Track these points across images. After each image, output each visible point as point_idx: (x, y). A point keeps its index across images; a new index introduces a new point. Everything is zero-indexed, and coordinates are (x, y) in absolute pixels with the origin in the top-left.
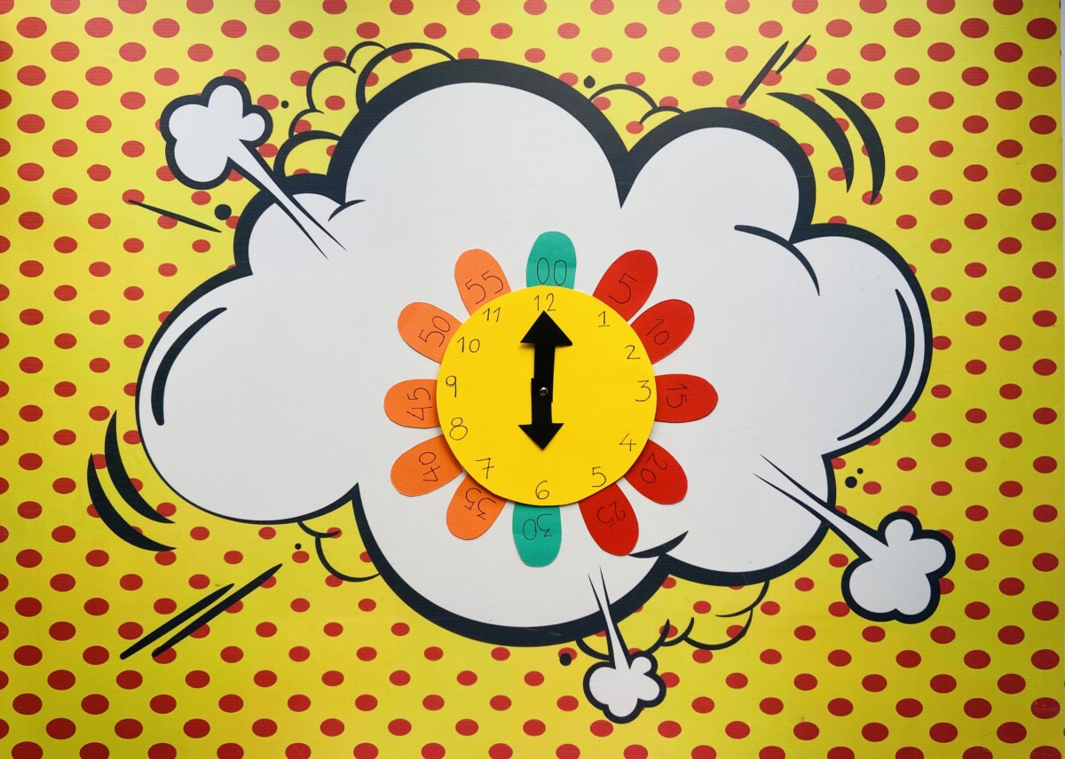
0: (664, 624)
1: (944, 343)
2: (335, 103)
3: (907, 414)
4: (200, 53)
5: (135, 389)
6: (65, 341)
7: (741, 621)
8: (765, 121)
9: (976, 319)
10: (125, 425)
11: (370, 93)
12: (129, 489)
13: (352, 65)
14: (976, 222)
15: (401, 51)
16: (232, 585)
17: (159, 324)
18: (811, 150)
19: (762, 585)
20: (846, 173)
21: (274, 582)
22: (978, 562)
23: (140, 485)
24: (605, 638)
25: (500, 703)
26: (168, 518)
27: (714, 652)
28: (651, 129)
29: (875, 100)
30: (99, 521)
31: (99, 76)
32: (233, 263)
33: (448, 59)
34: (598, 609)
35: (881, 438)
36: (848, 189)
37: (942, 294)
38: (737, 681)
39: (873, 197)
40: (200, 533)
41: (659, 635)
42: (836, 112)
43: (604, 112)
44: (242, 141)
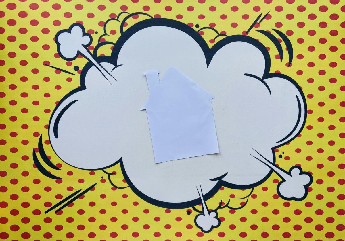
0: (220, 201)
1: (311, 112)
2: (113, 32)
3: (298, 135)
4: (68, 15)
5: (48, 127)
6: (25, 111)
7: (245, 200)
8: (255, 39)
9: (321, 104)
10: (45, 138)
11: (125, 29)
12: (47, 159)
13: (119, 20)
14: (322, 73)
15: (135, 15)
16: (81, 190)
17: (56, 105)
18: (269, 49)
19: (252, 189)
20: (280, 56)
21: (94, 189)
22: (320, 182)
23: (50, 158)
24: (201, 206)
25: (168, 227)
26: (60, 168)
27: (236, 210)
28: (217, 42)
29: (290, 33)
30: (37, 169)
31: (34, 23)
32: (80, 85)
33: (151, 18)
34: (199, 197)
35: (290, 142)
36: (281, 62)
37: (311, 96)
38: (243, 219)
39: (289, 65)
40: (70, 173)
41: (218, 205)
42: (278, 36)
43: (202, 36)
44: (82, 45)
